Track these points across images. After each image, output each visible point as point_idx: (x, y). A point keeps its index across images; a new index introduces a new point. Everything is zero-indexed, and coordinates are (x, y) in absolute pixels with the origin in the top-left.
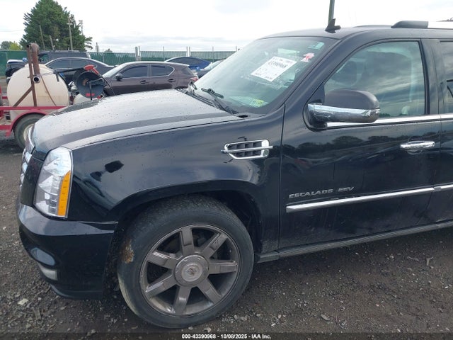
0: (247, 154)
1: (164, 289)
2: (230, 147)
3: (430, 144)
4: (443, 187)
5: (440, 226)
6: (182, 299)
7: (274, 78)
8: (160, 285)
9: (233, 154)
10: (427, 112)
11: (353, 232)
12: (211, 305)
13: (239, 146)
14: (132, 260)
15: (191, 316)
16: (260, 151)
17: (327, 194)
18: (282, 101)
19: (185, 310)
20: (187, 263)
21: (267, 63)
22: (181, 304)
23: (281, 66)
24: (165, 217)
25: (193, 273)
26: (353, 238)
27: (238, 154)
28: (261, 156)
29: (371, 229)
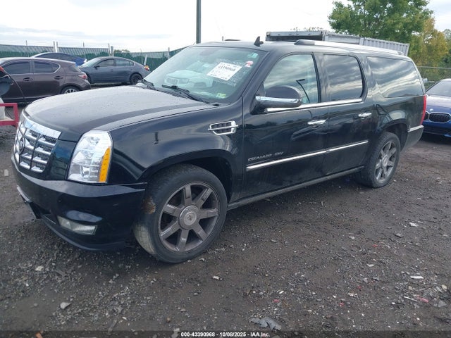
0: (223, 131)
1: (172, 233)
2: (213, 127)
3: (322, 122)
4: (331, 150)
5: (328, 177)
6: (183, 239)
7: (228, 78)
8: (169, 230)
9: (215, 131)
10: (320, 100)
11: (281, 184)
12: (201, 242)
13: (218, 126)
14: (154, 211)
15: (189, 252)
16: (230, 128)
17: (268, 158)
18: (239, 94)
19: (185, 248)
20: (187, 212)
21: (217, 67)
22: (182, 243)
23: (231, 69)
24: (175, 178)
25: (190, 219)
26: (281, 188)
27: (218, 131)
28: (232, 132)
29: (291, 182)
